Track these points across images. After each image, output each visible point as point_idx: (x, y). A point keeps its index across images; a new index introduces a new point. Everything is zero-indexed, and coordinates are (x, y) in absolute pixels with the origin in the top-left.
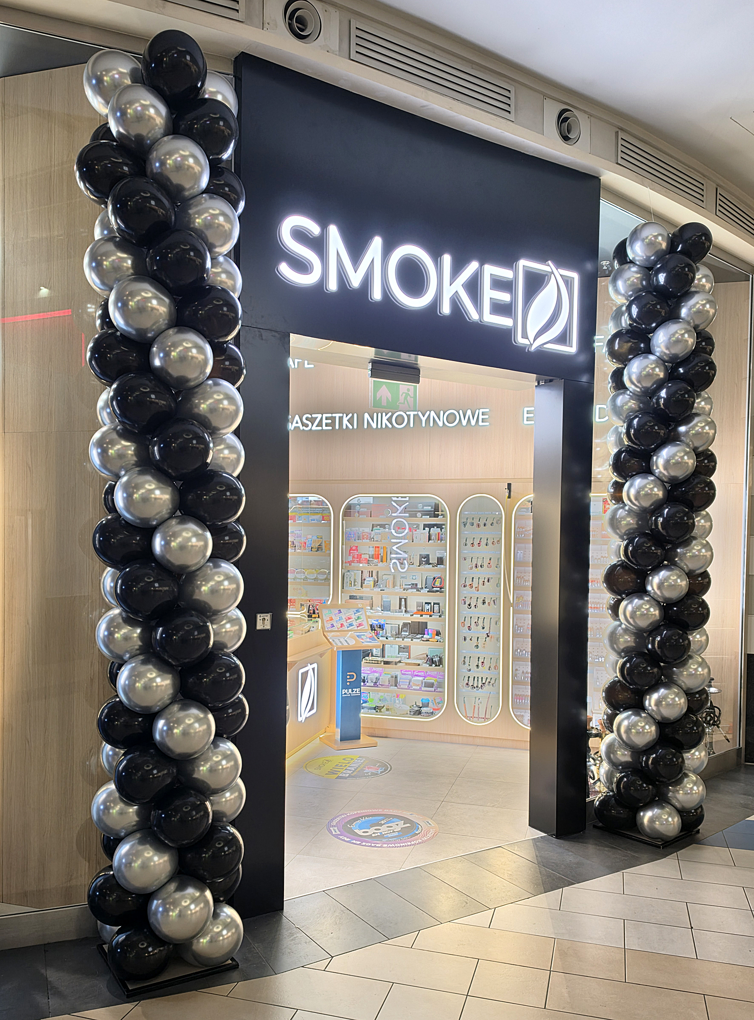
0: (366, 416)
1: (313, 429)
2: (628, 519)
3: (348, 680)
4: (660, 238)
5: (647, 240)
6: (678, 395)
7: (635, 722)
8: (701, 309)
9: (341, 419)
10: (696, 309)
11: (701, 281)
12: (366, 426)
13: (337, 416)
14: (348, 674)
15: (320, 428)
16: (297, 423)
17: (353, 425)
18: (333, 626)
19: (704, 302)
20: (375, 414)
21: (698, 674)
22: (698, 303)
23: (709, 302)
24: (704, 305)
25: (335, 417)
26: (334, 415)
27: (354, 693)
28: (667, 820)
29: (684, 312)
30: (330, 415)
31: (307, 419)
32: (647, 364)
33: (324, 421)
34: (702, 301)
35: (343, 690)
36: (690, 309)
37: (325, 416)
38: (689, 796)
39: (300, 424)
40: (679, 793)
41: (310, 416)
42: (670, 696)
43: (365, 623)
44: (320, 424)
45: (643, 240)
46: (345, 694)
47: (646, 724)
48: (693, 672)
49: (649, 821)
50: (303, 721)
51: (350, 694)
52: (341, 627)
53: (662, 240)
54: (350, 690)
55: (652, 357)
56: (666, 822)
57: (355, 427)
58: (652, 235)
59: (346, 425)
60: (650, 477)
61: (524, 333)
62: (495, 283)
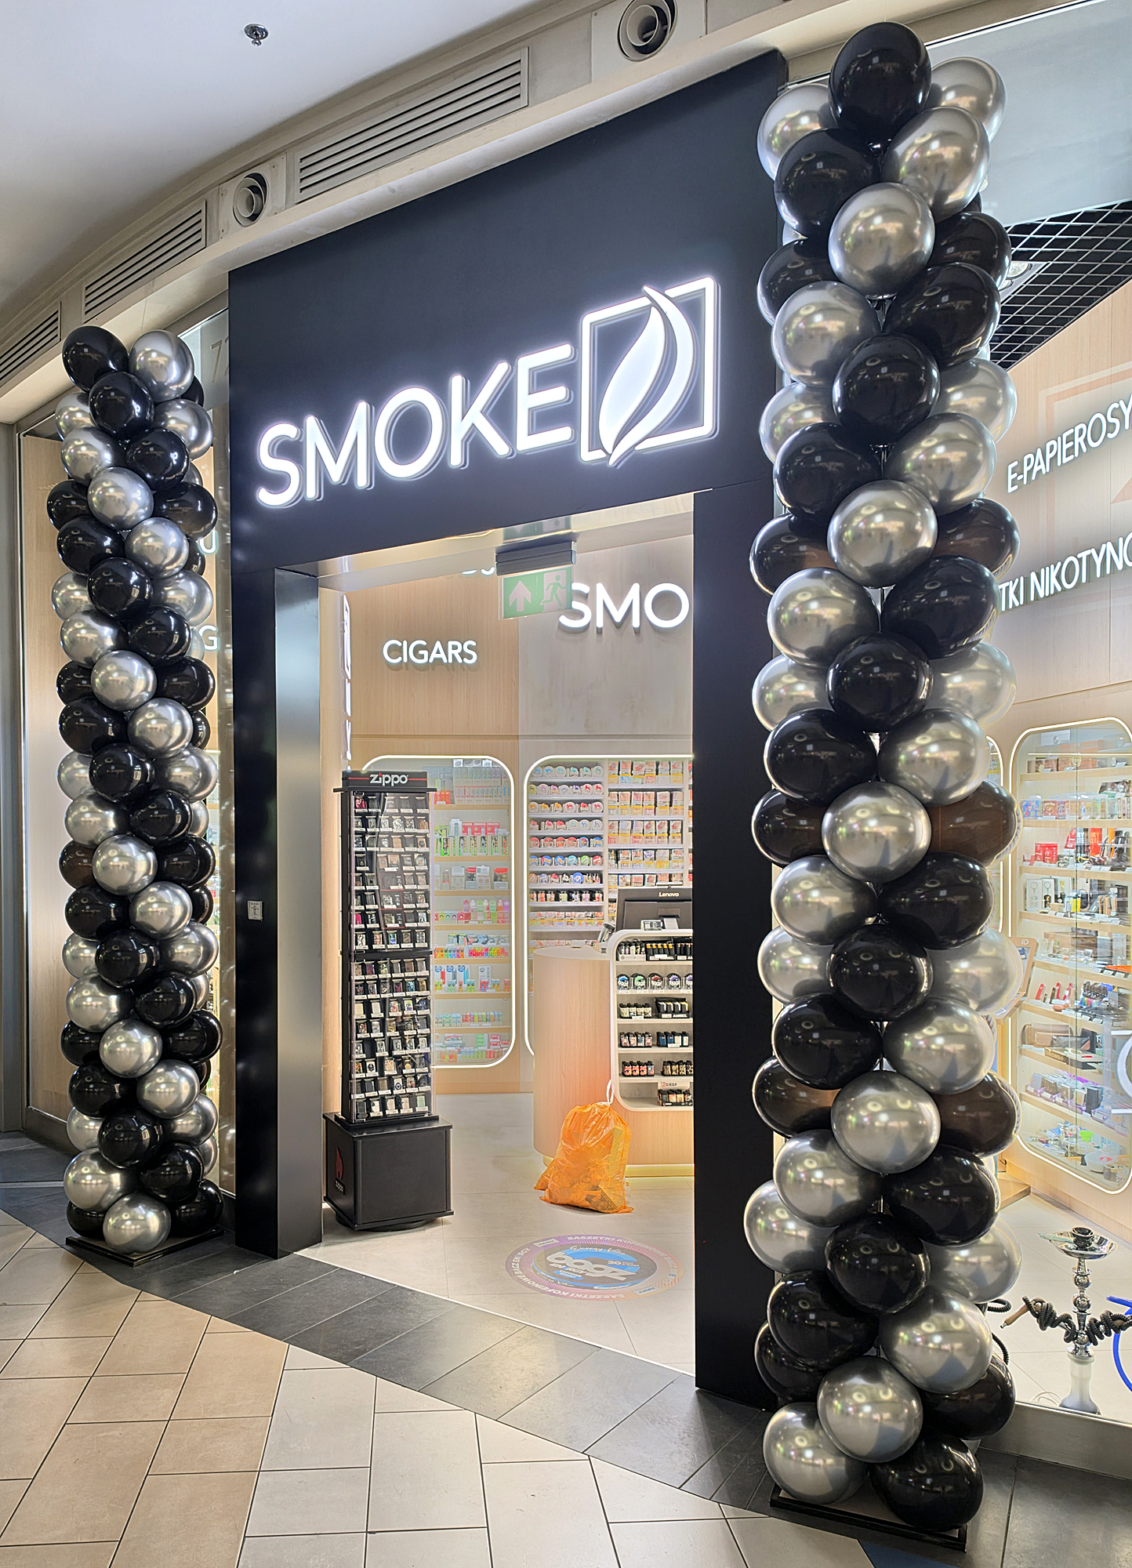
0: (1033, 576)
20: (1043, 570)
61: (596, 443)
62: (543, 378)
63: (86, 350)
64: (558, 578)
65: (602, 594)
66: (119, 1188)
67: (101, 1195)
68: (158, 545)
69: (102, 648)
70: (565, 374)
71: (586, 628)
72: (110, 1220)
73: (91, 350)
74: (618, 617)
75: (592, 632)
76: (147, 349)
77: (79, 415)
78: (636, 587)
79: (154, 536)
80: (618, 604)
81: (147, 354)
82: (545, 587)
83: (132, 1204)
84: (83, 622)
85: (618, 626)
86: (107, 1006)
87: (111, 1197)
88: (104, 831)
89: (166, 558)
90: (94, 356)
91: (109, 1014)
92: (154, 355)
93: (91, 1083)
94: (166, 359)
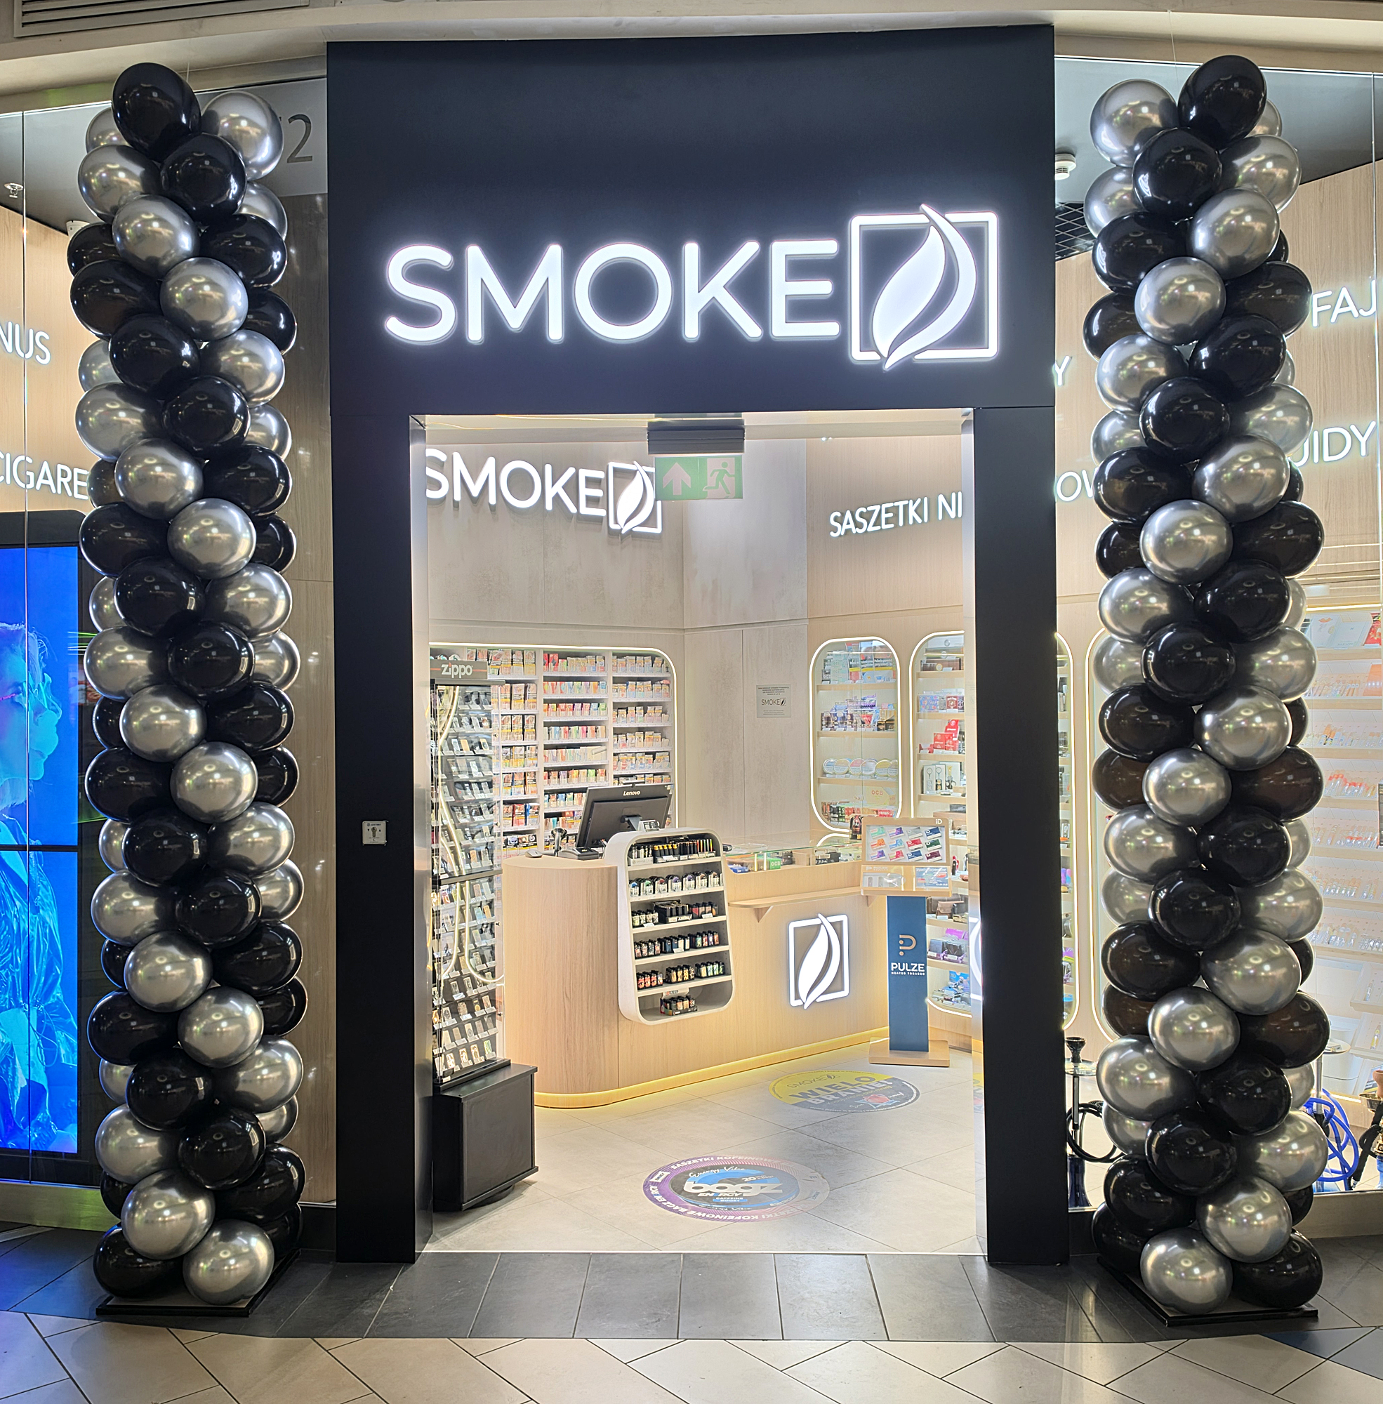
0: (941, 499)
1: (869, 530)
2: (1131, 660)
3: (901, 948)
4: (1145, 110)
5: (1118, 118)
6: (1177, 408)
7: (1131, 1061)
8: (1233, 226)
9: (906, 507)
10: (1225, 227)
11: (1264, 167)
12: (940, 517)
13: (901, 504)
14: (901, 936)
15: (878, 528)
16: (848, 523)
17: (922, 517)
18: (882, 854)
19: (1241, 211)
20: (954, 495)
21: (1261, 977)
22: (1227, 214)
23: (1252, 210)
24: (1240, 218)
25: (898, 506)
26: (896, 504)
27: (913, 970)
28: (1189, 1271)
29: (1201, 239)
30: (891, 505)
31: (861, 515)
32: (1129, 355)
33: (884, 516)
34: (1237, 210)
35: (893, 964)
36: (1212, 231)
37: (884, 506)
38: (1245, 1230)
39: (852, 526)
40: (1226, 1222)
41: (864, 510)
42: (1190, 1018)
43: (943, 852)
44: (878, 522)
45: (1110, 120)
46: (896, 970)
47: (1152, 1070)
48: (1252, 972)
49: (1154, 1266)
50: (806, 1007)
51: (905, 971)
52: (897, 857)
53: (1151, 111)
54: (905, 966)
55: (1142, 341)
56: (1186, 1275)
57: (926, 520)
58: (1127, 105)
59: (914, 518)
60: (1143, 576)
61: (868, 342)
62: (800, 268)
63: (155, 94)
64: (725, 465)
65: (459, 466)
66: (205, 1221)
67: (183, 1236)
68: (255, 366)
69: (182, 494)
70: (834, 268)
71: (444, 499)
72: (202, 1265)
73: (161, 93)
74: (475, 491)
75: (449, 504)
76: (233, 115)
77: (122, 175)
78: (491, 462)
79: (250, 354)
80: (474, 479)
81: (234, 121)
82: (709, 474)
83: (227, 1236)
84: (156, 457)
85: (474, 501)
86: (190, 973)
87: (197, 1236)
88: (184, 739)
89: (261, 385)
90: (166, 104)
91: (191, 986)
92: (244, 123)
93: (167, 1083)
94: (259, 131)
